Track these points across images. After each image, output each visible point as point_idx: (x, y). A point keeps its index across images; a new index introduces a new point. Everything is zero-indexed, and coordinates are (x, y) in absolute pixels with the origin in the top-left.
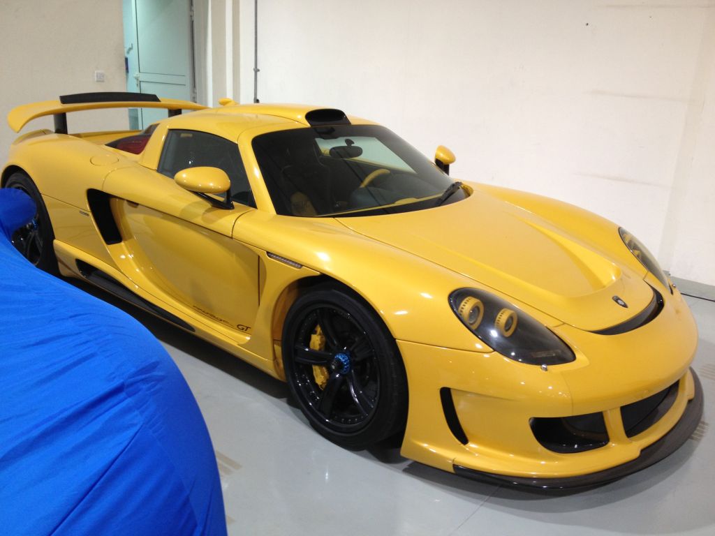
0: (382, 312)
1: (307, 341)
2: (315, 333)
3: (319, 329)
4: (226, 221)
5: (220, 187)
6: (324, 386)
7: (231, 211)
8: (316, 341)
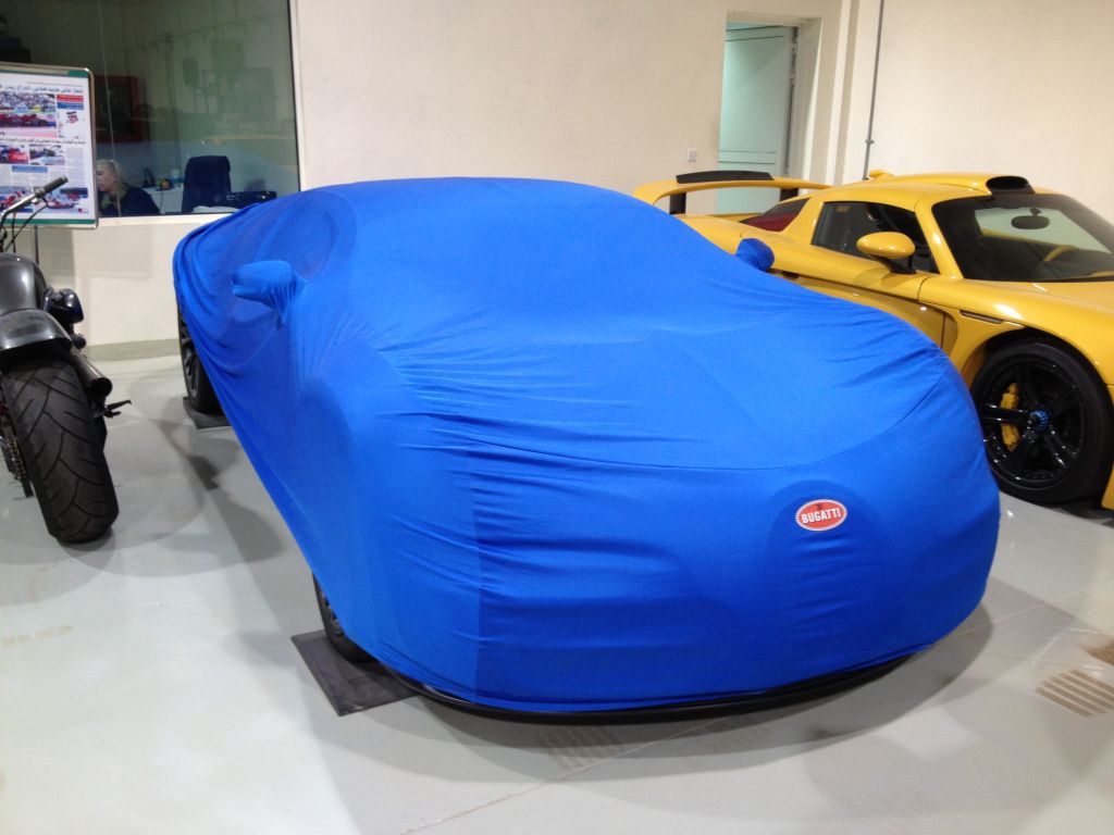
0: (1096, 363)
1: (998, 401)
2: (1008, 392)
3: (1012, 388)
4: (910, 285)
5: (903, 251)
6: (1014, 447)
7: (911, 276)
8: (1009, 400)
